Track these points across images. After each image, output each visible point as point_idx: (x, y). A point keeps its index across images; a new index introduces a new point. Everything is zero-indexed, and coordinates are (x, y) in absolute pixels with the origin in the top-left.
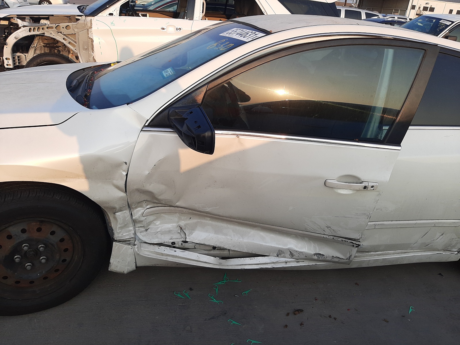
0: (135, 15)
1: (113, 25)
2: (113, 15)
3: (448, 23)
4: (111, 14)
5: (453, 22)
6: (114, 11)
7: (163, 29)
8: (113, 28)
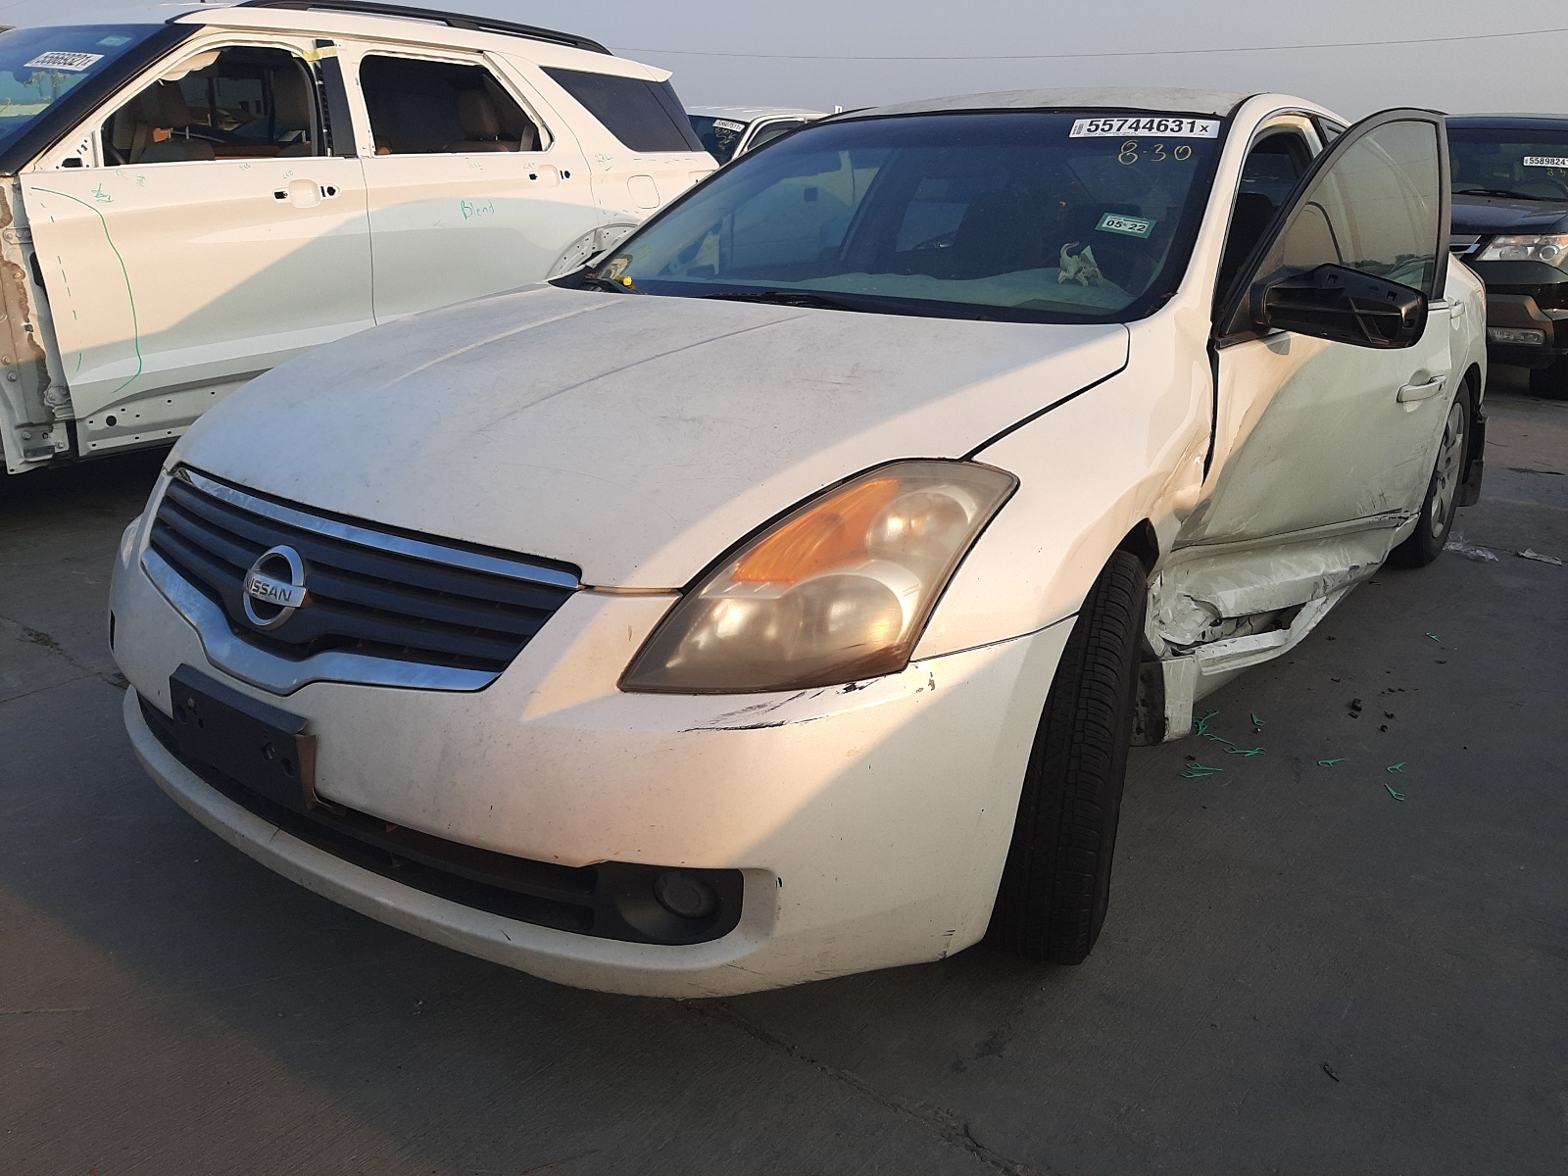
0: (121, 161)
1: (106, 199)
2: (80, 166)
3: (739, 128)
4: (70, 163)
5: (747, 125)
6: (82, 150)
7: (280, 195)
8: (106, 210)
